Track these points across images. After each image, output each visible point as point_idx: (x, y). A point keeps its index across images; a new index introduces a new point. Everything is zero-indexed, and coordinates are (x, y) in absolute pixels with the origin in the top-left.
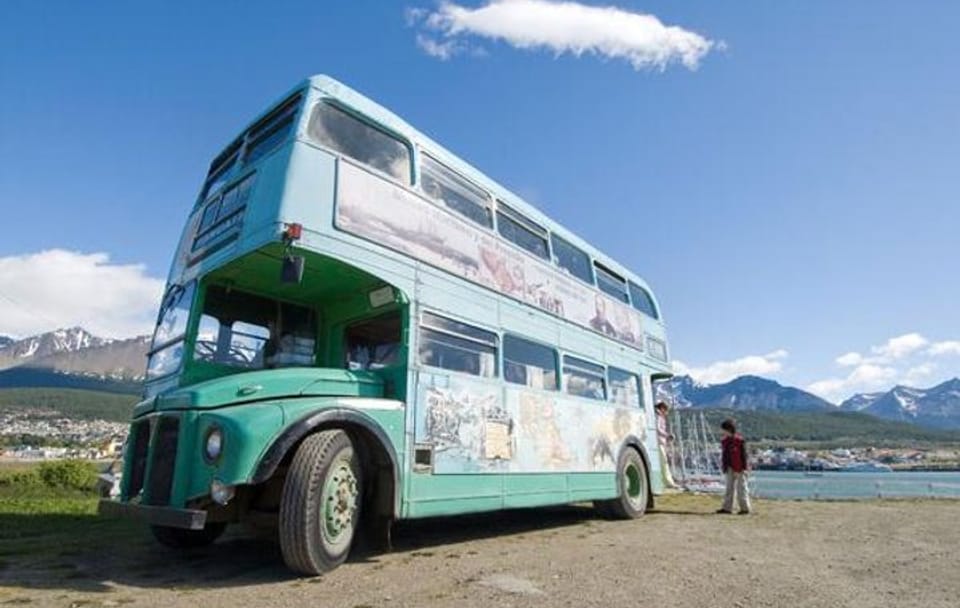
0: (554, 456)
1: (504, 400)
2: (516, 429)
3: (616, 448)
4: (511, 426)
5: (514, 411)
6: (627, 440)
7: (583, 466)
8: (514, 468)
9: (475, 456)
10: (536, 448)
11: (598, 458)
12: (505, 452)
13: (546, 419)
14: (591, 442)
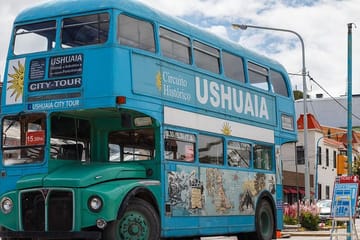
0: (222, 206)
1: (199, 174)
2: (204, 192)
3: (255, 200)
4: (202, 189)
5: (203, 180)
6: (263, 193)
7: (236, 212)
8: (203, 213)
9: (187, 207)
10: (213, 202)
11: (245, 207)
12: (199, 204)
13: (218, 183)
14: (241, 196)
